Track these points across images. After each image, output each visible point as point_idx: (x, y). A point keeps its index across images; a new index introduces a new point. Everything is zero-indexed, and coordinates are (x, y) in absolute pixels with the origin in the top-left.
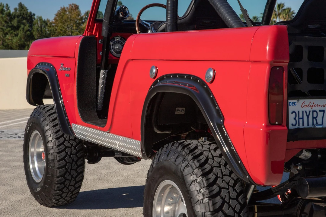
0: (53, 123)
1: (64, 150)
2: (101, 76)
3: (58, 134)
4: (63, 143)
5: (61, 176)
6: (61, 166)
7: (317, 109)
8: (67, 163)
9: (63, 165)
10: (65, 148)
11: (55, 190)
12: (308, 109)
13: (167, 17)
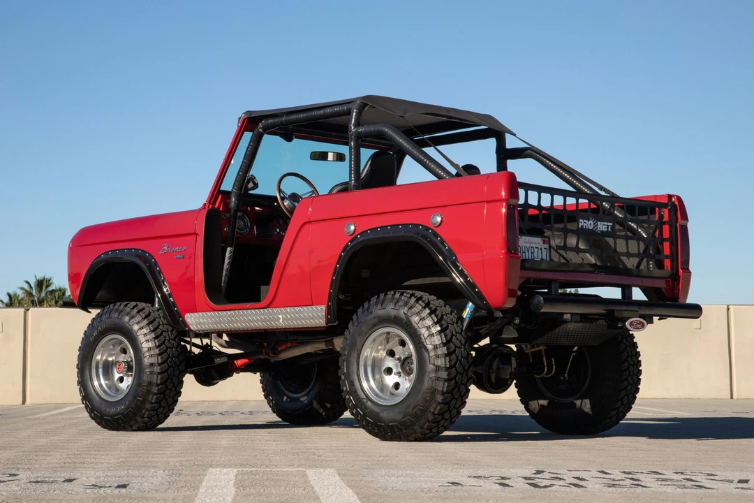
0: (146, 320)
1: (166, 351)
2: (228, 255)
3: (156, 332)
4: (163, 343)
5: (161, 384)
6: (163, 370)
7: (534, 246)
8: (169, 367)
9: (165, 369)
10: (167, 350)
11: (152, 403)
12: (528, 245)
13: (350, 177)
